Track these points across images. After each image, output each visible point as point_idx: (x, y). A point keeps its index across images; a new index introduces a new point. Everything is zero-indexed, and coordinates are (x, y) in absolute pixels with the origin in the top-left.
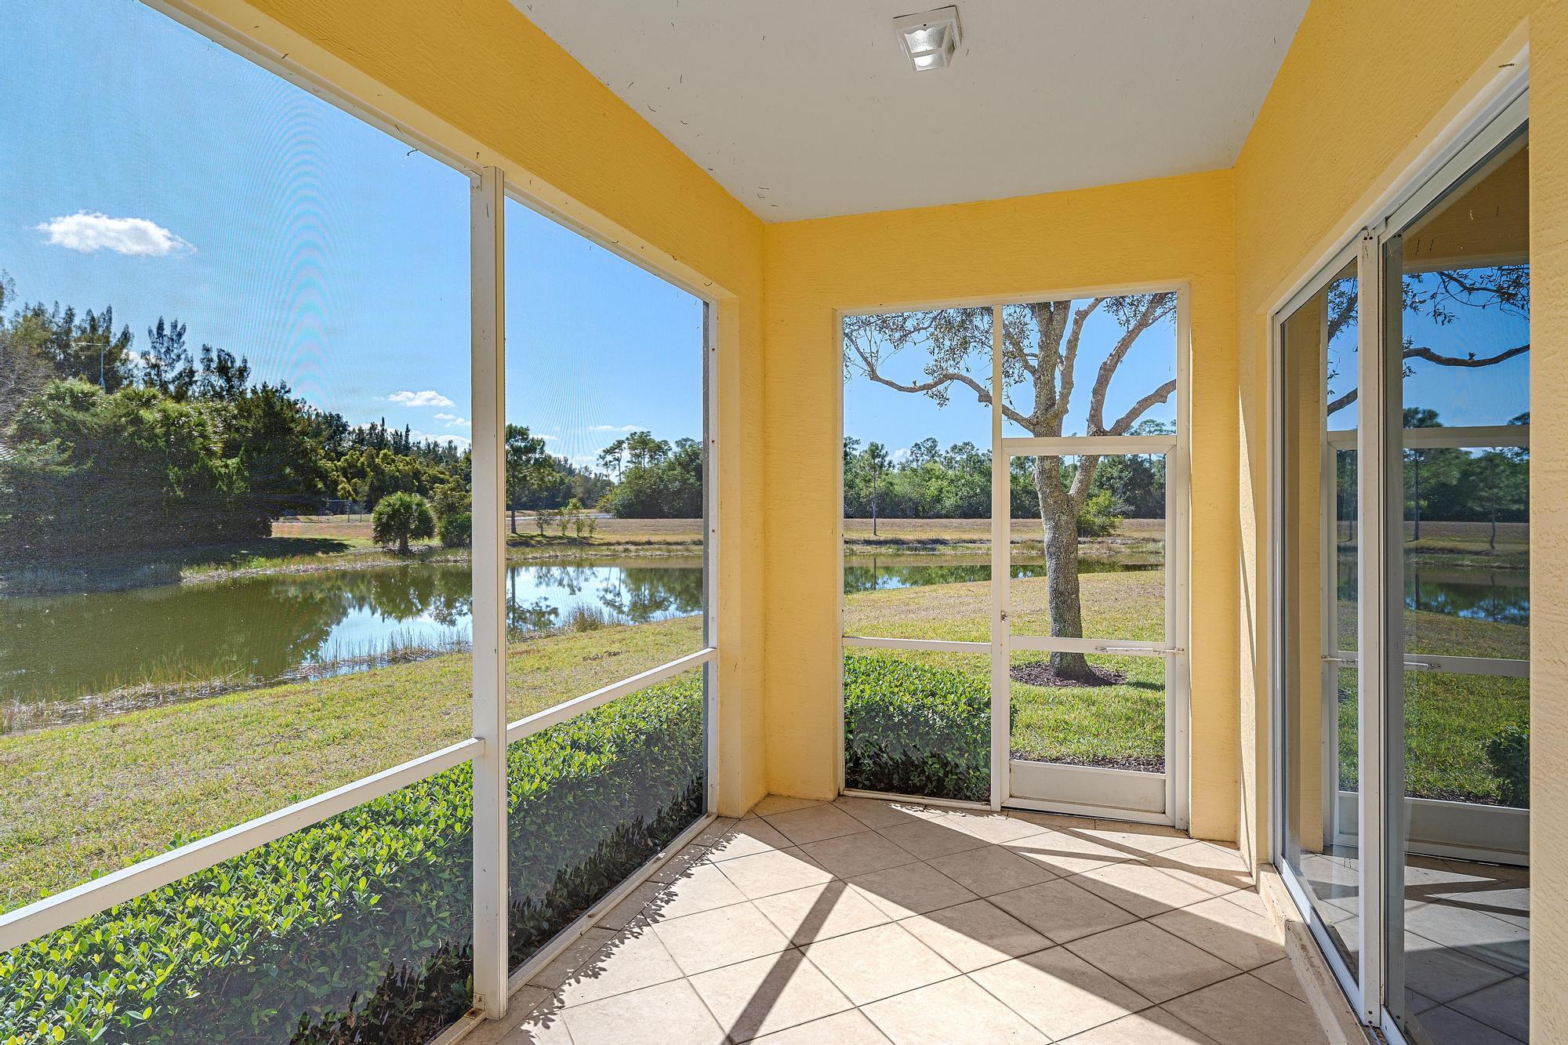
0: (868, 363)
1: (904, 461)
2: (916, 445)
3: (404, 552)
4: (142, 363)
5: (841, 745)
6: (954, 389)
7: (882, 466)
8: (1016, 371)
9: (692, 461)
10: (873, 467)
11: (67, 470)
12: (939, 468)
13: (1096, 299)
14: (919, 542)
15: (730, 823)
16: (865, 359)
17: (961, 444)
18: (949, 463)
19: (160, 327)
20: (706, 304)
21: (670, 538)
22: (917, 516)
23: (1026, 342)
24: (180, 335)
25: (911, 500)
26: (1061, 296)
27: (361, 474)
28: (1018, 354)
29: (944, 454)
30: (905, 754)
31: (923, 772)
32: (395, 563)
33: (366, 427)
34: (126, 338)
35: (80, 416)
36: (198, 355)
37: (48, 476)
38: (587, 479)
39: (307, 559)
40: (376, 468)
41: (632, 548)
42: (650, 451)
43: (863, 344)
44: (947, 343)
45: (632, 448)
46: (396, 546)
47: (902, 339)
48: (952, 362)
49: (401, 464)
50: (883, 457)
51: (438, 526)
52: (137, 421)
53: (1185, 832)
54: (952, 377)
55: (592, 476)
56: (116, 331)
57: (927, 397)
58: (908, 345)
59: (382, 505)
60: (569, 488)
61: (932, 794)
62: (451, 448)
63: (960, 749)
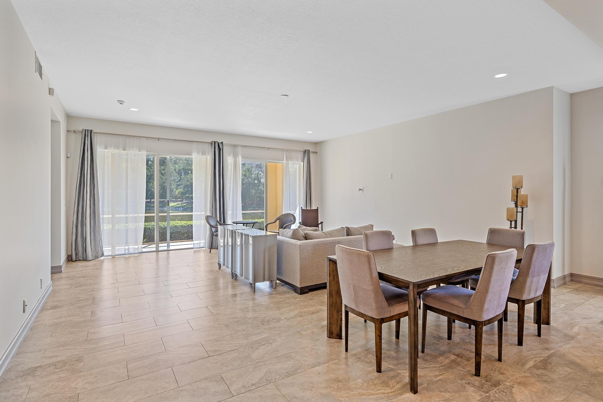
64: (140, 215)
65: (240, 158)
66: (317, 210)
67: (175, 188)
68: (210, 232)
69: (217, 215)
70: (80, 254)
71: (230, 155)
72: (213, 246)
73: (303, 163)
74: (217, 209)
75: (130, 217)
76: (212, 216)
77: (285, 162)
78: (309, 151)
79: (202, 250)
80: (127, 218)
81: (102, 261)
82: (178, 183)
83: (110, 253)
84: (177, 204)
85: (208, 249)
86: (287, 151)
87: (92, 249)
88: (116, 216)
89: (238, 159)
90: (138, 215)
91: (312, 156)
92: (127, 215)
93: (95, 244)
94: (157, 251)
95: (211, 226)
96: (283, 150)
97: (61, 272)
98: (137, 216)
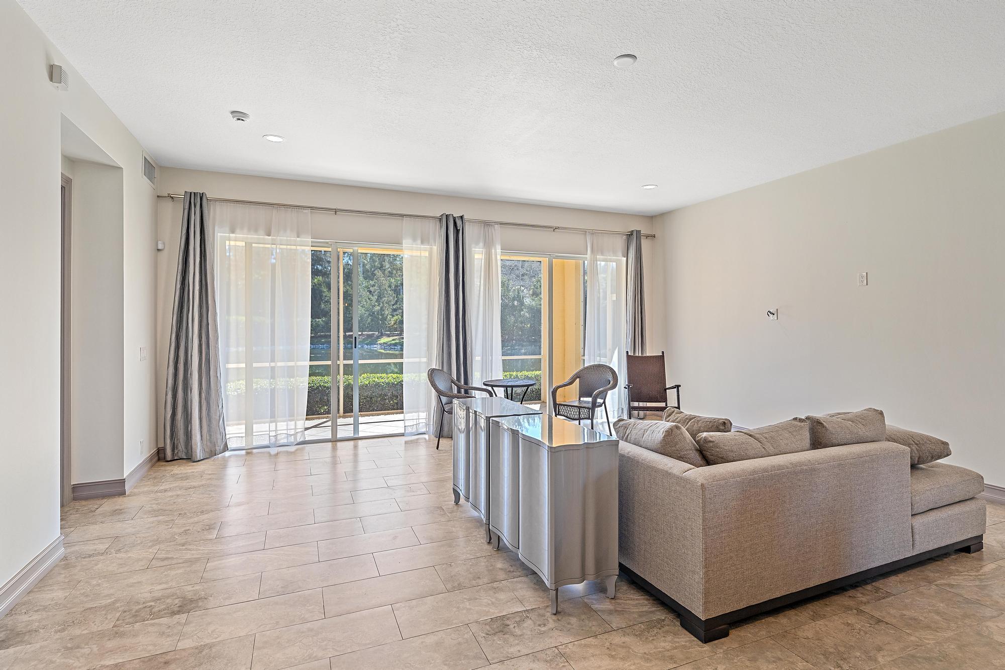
64: (300, 363)
65: (497, 250)
66: (661, 358)
67: (390, 315)
68: (438, 403)
69: (453, 368)
70: (181, 446)
71: (477, 243)
72: (443, 432)
73: (625, 259)
74: (452, 355)
75: (281, 367)
76: (442, 370)
77: (588, 256)
78: (638, 232)
79: (422, 439)
80: (273, 368)
81: (225, 461)
82: (394, 307)
83: (242, 444)
84: (393, 340)
85: (433, 437)
86: (593, 233)
87: (204, 436)
88: (255, 365)
89: (493, 251)
90: (296, 364)
91: (645, 243)
92: (273, 364)
93: (209, 426)
94: (334, 440)
95: (440, 393)
96: (585, 232)
97: (123, 493)
98: (293, 366)
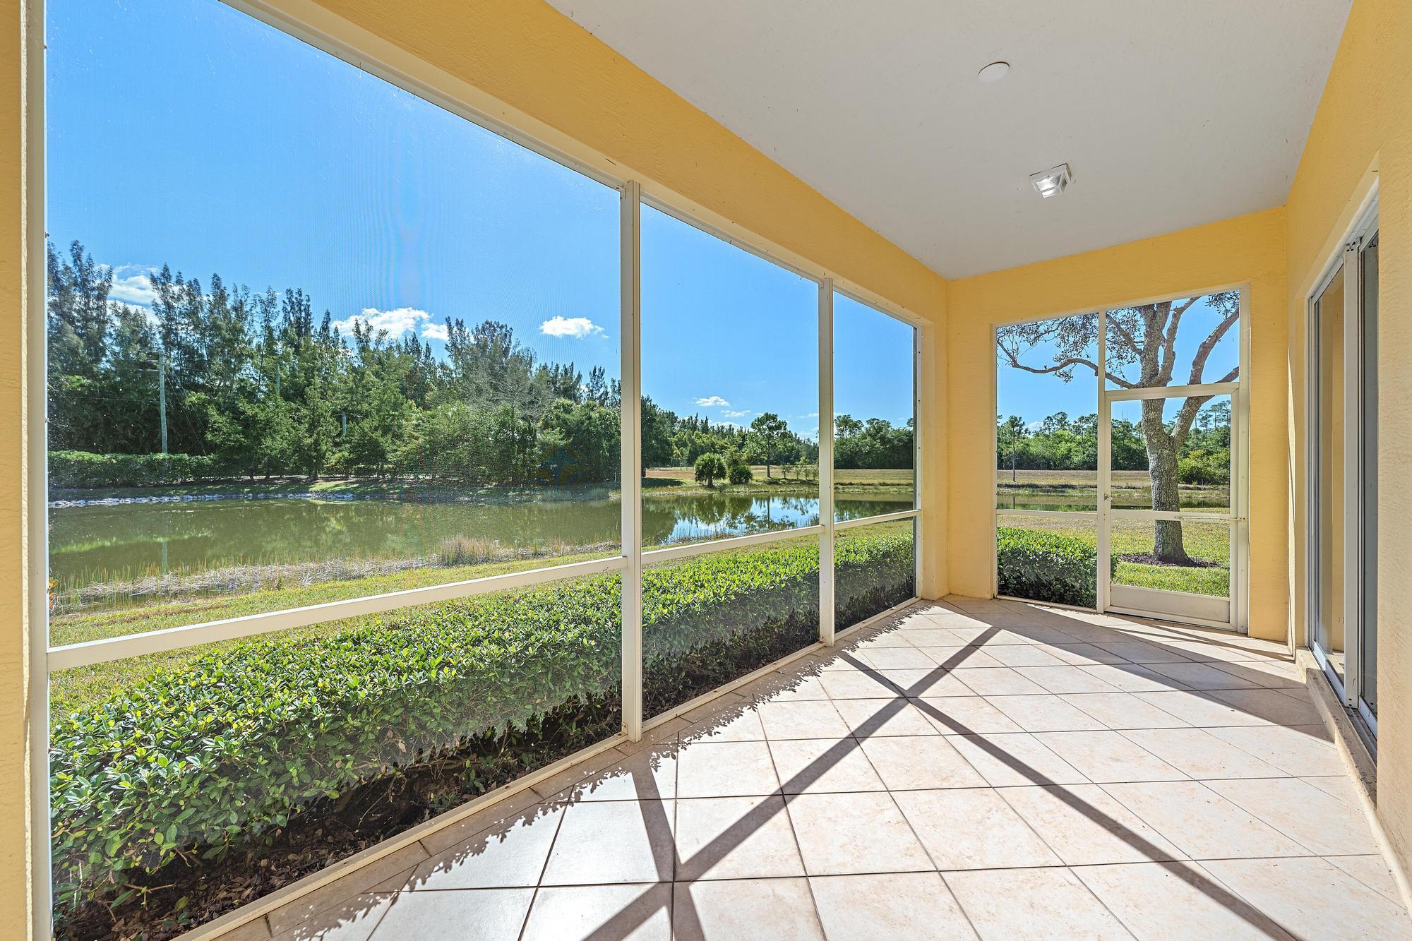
0: (1011, 357)
1: (1038, 430)
2: (1048, 417)
3: (711, 486)
4: (586, 390)
5: (996, 571)
6: (1078, 370)
7: (1020, 433)
8: (1129, 355)
9: (878, 433)
10: (1012, 433)
11: (564, 442)
12: (1068, 433)
13: (1192, 299)
14: (1051, 486)
15: (928, 602)
16: (1009, 354)
17: (1088, 416)
18: (1078, 430)
19: (595, 371)
20: (915, 329)
21: (865, 482)
22: (1049, 468)
23: (1137, 334)
24: (602, 374)
25: (1044, 457)
26: (1164, 299)
27: (685, 445)
28: (1129, 341)
29: (1073, 424)
30: (1038, 577)
31: (1050, 589)
32: (706, 492)
33: (686, 419)
34: (579, 377)
35: (567, 416)
36: (609, 384)
37: (555, 446)
38: (809, 446)
39: (664, 488)
40: (692, 442)
41: (840, 487)
42: (850, 427)
43: (1007, 345)
44: (1071, 339)
45: (839, 426)
46: (706, 483)
47: (1036, 339)
48: (1075, 352)
49: (706, 439)
50: (1021, 426)
51: (728, 472)
52: (590, 418)
53: (1246, 635)
54: (1075, 361)
55: (812, 445)
56: (575, 374)
57: (1055, 377)
58: (1040, 343)
59: (699, 460)
60: (798, 452)
61: (1056, 602)
62: (731, 429)
63: (1075, 577)
84: (335, 486)
